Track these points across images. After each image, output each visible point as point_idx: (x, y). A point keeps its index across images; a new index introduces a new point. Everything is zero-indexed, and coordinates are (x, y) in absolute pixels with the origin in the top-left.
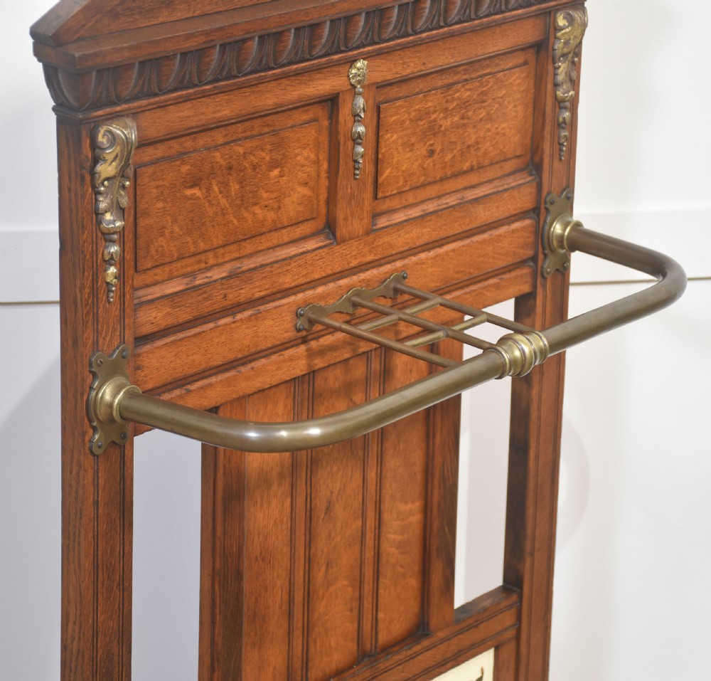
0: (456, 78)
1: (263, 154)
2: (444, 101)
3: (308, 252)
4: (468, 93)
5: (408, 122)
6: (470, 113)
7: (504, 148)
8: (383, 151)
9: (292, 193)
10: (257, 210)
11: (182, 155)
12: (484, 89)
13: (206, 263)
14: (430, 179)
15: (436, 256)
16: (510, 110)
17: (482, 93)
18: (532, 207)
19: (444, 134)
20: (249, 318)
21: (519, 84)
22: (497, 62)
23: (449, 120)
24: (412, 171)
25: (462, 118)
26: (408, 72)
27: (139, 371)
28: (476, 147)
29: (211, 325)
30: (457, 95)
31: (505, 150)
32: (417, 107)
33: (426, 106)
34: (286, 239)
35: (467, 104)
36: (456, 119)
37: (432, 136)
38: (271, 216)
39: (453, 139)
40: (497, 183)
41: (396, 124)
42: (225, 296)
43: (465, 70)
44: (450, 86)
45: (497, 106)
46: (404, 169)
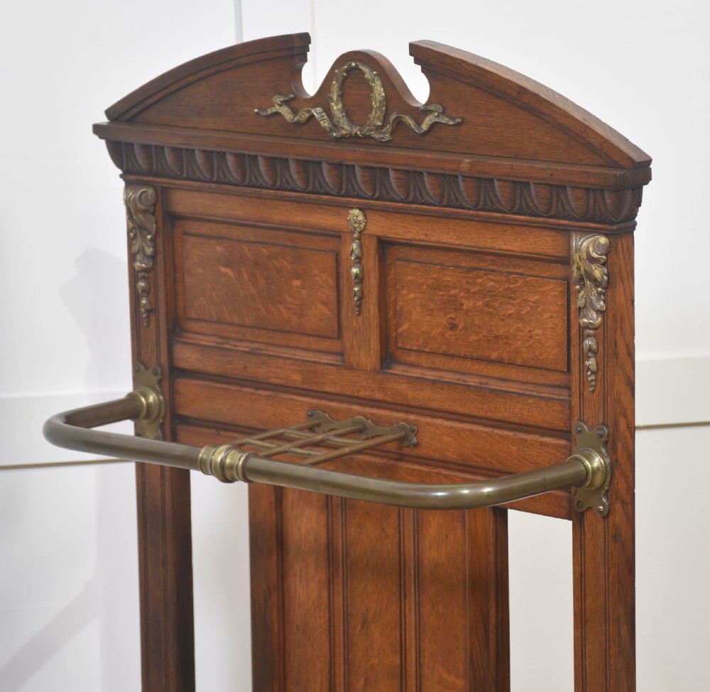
0: (482, 265)
1: (285, 263)
2: (464, 281)
3: (320, 363)
4: (492, 283)
5: (425, 287)
6: (497, 305)
7: (541, 355)
8: (400, 304)
9: (313, 307)
10: (281, 307)
11: (218, 238)
12: (511, 286)
13: (244, 336)
14: (452, 351)
15: (451, 428)
16: (546, 319)
17: (508, 289)
19: (467, 314)
21: (555, 296)
22: (531, 265)
23: (472, 302)
24: (432, 335)
25: (487, 305)
26: (409, 236)
28: (505, 341)
29: (237, 388)
30: (479, 281)
31: (541, 358)
32: (435, 276)
33: (444, 279)
34: (314, 346)
35: (493, 294)
36: (479, 303)
37: (452, 310)
38: (295, 319)
39: (477, 322)
40: (529, 387)
41: (412, 284)
42: (245, 367)
43: (492, 260)
44: (470, 270)
45: (528, 309)
46: (424, 329)
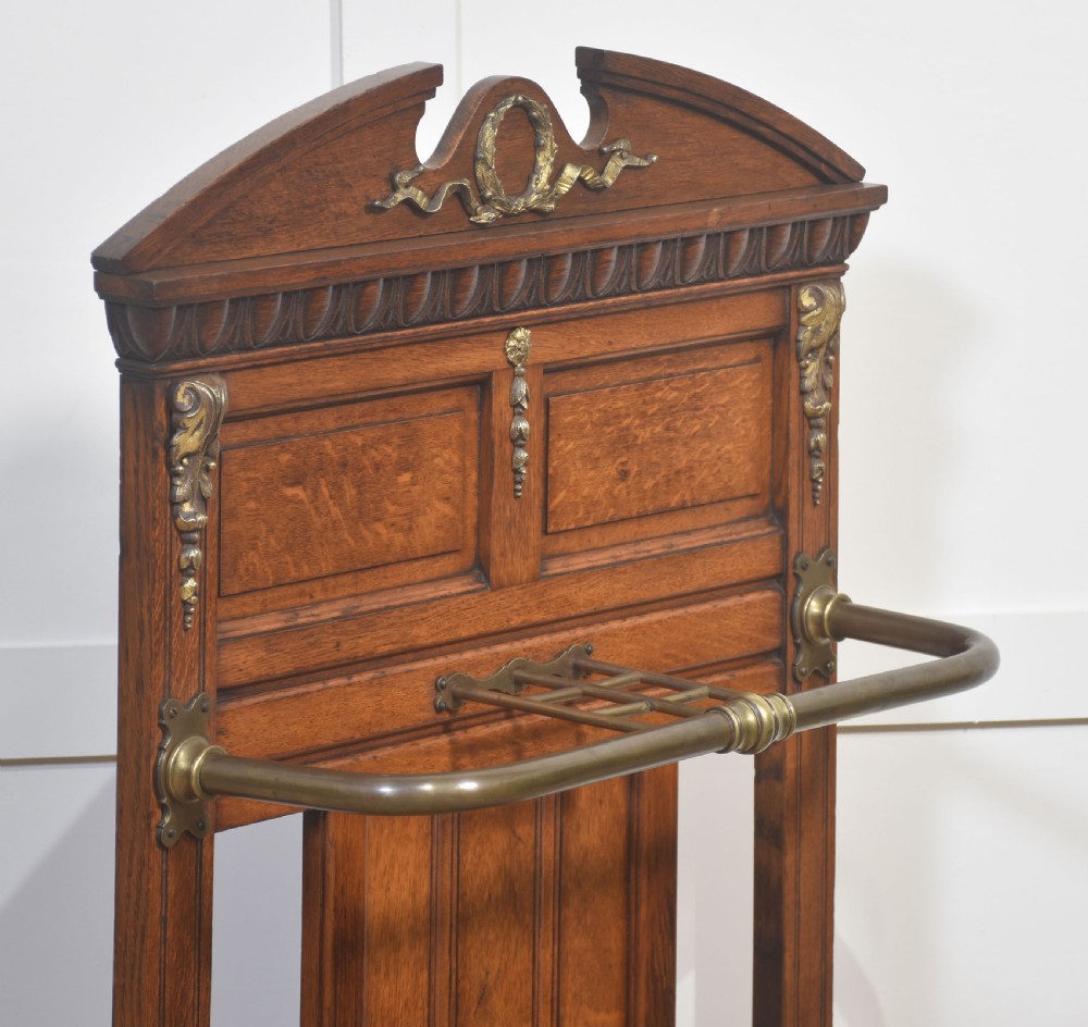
0: (656, 371)
1: (389, 450)
2: (640, 401)
3: (452, 596)
4: (675, 394)
5: (589, 426)
6: (679, 424)
7: (730, 480)
8: (555, 463)
9: (428, 510)
10: (380, 527)
11: (282, 439)
12: (698, 390)
13: (312, 597)
14: (623, 514)
15: (634, 628)
16: (738, 425)
17: (695, 395)
18: (774, 572)
19: (642, 450)
20: (370, 682)
21: (748, 389)
22: (716, 353)
23: (648, 429)
24: (596, 498)
25: (667, 429)
26: (587, 352)
27: (222, 737)
28: (688, 474)
29: (319, 686)
30: (659, 394)
31: (731, 484)
32: (602, 406)
33: (614, 406)
34: (420, 576)
35: (674, 410)
36: (658, 429)
37: (624, 450)
38: (399, 538)
39: (654, 459)
40: (720, 531)
41: (573, 428)
42: (338, 645)
43: (670, 360)
44: (647, 381)
45: (717, 417)
46: (585, 493)
